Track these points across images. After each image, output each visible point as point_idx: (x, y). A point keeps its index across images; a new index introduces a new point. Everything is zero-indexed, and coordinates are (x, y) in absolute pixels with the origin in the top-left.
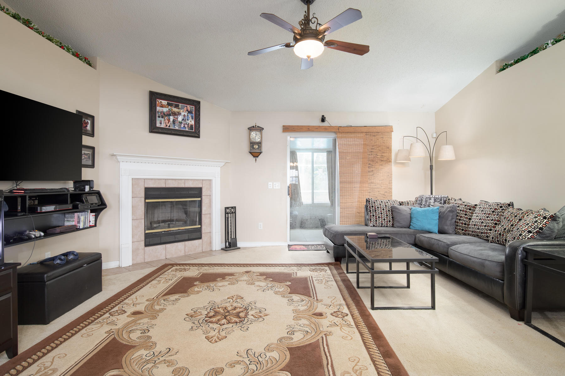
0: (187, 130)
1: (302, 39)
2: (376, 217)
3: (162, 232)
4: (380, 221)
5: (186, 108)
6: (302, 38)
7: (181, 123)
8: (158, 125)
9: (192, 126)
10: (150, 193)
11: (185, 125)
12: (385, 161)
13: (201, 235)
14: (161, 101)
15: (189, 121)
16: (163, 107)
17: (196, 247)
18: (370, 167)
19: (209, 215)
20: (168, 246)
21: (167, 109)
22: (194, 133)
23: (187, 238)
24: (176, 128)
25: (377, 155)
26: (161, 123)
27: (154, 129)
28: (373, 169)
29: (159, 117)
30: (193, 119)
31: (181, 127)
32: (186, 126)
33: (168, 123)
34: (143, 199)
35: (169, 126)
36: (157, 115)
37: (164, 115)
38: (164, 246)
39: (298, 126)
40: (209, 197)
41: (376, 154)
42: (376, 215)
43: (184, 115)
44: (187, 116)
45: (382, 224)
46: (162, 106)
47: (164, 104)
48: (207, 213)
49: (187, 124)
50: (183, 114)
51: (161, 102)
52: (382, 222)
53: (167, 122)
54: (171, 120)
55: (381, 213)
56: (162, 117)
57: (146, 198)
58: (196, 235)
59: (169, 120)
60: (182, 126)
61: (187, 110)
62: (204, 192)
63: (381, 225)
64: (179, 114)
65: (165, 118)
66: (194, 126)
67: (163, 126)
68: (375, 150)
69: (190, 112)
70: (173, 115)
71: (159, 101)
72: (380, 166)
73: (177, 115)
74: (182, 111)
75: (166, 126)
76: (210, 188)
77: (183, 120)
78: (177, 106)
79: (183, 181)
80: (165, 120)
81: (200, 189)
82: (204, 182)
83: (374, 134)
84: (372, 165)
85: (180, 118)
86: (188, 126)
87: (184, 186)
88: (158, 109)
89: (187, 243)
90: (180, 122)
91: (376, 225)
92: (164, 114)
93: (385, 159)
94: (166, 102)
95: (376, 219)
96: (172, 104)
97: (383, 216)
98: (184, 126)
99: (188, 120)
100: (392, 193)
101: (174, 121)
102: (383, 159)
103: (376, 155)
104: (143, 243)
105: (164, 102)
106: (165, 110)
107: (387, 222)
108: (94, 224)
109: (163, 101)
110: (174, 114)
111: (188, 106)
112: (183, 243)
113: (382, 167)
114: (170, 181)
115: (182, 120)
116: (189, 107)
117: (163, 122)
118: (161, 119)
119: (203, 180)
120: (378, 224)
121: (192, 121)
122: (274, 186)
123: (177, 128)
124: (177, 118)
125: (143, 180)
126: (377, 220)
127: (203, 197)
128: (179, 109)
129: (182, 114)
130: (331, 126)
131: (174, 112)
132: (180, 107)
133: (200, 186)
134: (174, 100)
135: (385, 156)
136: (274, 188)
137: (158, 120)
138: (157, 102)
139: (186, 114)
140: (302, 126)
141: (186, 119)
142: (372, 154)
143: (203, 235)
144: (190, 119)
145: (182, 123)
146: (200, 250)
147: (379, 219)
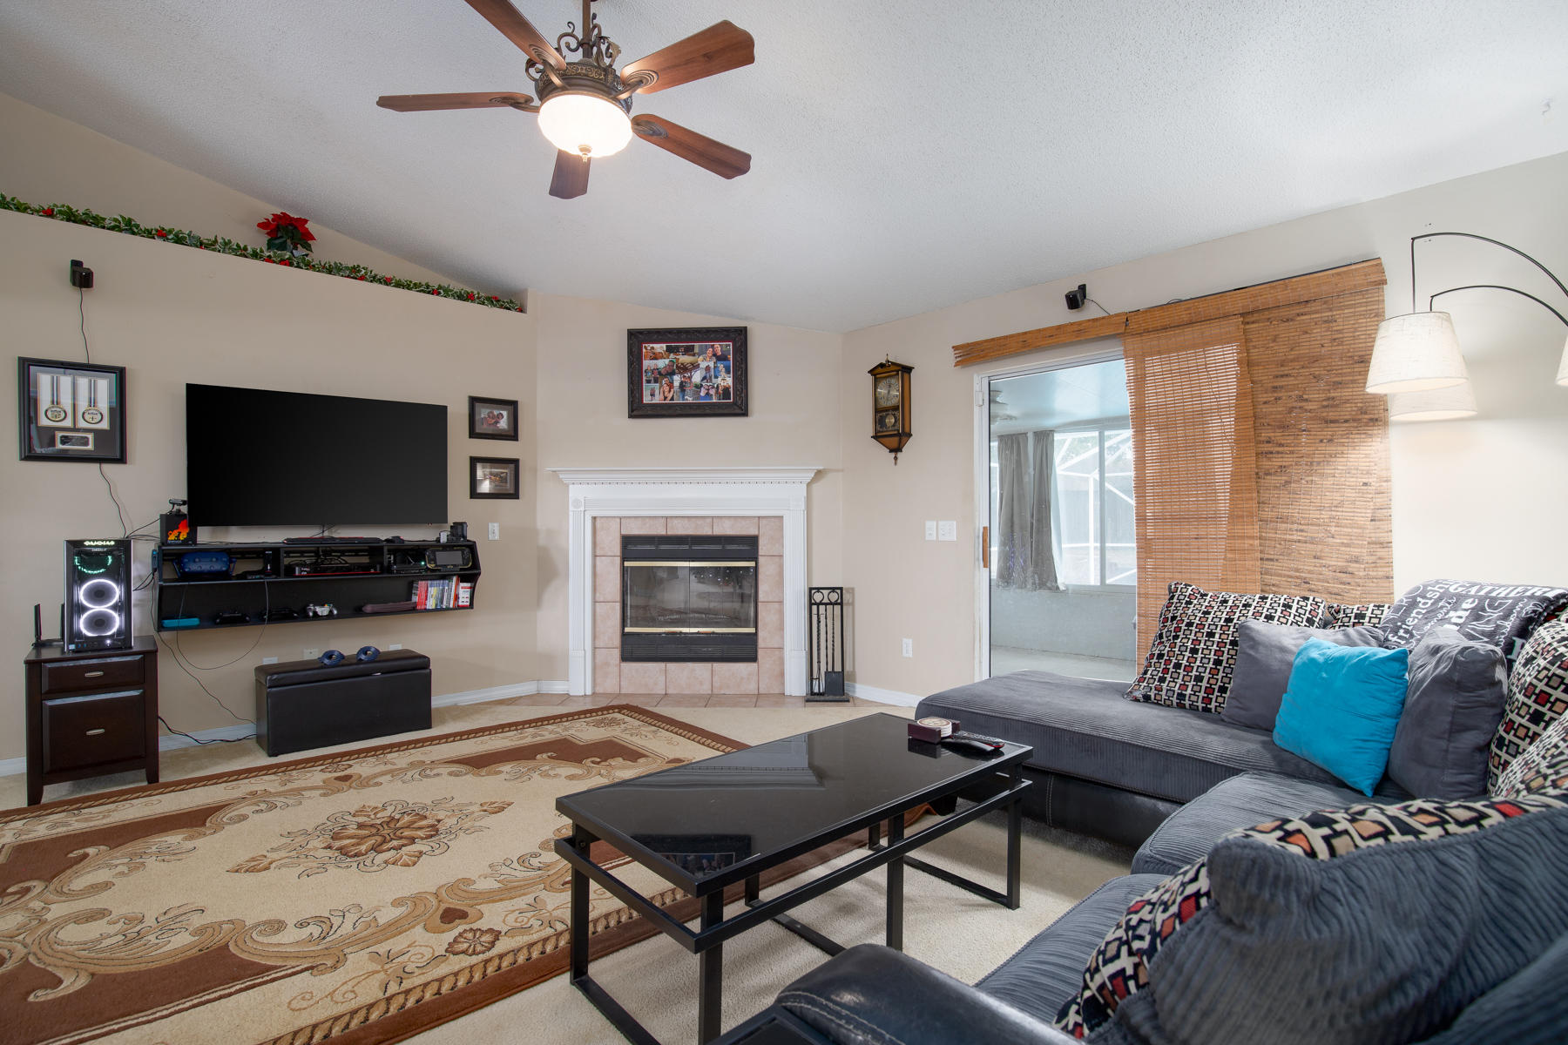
0: (714, 400)
1: (567, 90)
2: (1168, 662)
3: (660, 634)
4: (1180, 681)
5: (711, 349)
6: (567, 87)
7: (699, 387)
8: (647, 399)
9: (726, 390)
10: (632, 546)
11: (708, 390)
12: (1346, 421)
13: (756, 651)
14: (651, 345)
15: (720, 379)
16: (657, 358)
17: (742, 678)
18: (1271, 453)
19: (776, 605)
20: (672, 666)
21: (667, 361)
22: (735, 404)
23: (718, 654)
24: (687, 400)
25: (1306, 400)
26: (653, 395)
27: (638, 409)
28: (1287, 460)
29: (648, 382)
30: (729, 373)
31: (699, 397)
32: (712, 392)
33: (670, 391)
34: (618, 560)
35: (672, 399)
36: (644, 378)
37: (659, 376)
38: (662, 665)
39: (993, 340)
40: (777, 559)
41: (1301, 396)
42: (1171, 654)
43: (708, 368)
44: (715, 367)
45: (1181, 696)
46: (655, 357)
47: (659, 350)
48: (770, 599)
49: (713, 387)
50: (703, 365)
51: (653, 348)
52: (1184, 686)
53: (666, 389)
54: (676, 384)
55: (1194, 651)
56: (656, 381)
57: (624, 559)
58: (744, 650)
59: (671, 385)
60: (702, 394)
61: (715, 355)
62: (764, 548)
63: (1175, 700)
64: (695, 366)
65: (661, 383)
66: (731, 390)
67: (658, 399)
68: (1291, 381)
69: (721, 358)
70: (680, 373)
71: (647, 347)
72: (1322, 447)
73: (690, 371)
74: (701, 357)
75: (665, 398)
76: (779, 538)
77: (704, 378)
78: (689, 351)
79: (709, 520)
80: (661, 386)
81: (753, 541)
82: (763, 522)
83: (1284, 313)
84: (1281, 445)
85: (697, 377)
86: (717, 392)
87: (710, 533)
88: (647, 364)
89: (717, 666)
90: (697, 386)
91: (1158, 697)
92: (660, 373)
93: (1347, 411)
94: (664, 346)
95: (1166, 671)
96: (678, 347)
97: (1198, 663)
98: (707, 394)
99: (716, 377)
100: (1389, 564)
101: (682, 386)
102: (1332, 415)
103: (1301, 399)
104: (617, 653)
105: (660, 347)
106: (662, 364)
107: (1209, 690)
108: (468, 604)
109: (655, 345)
110: (683, 369)
111: (717, 345)
112: (708, 665)
113: (1331, 449)
114: (676, 521)
115: (702, 380)
116: (718, 347)
117: (657, 392)
118: (652, 385)
119: (759, 517)
120: (1164, 692)
121: (728, 379)
122: (941, 532)
123: (689, 399)
124: (690, 378)
125: (618, 520)
126: (1168, 676)
127: (761, 560)
128: (694, 355)
129: (701, 366)
130: (1110, 317)
131: (682, 364)
132: (696, 350)
133: (752, 531)
134: (682, 338)
135: (1347, 401)
136: (941, 538)
137: (646, 389)
138: (644, 350)
139: (712, 365)
140: (1006, 337)
141: (711, 377)
142: (1277, 399)
143: (760, 653)
144: (723, 373)
145: (702, 385)
146: (751, 688)
147: (1175, 675)
